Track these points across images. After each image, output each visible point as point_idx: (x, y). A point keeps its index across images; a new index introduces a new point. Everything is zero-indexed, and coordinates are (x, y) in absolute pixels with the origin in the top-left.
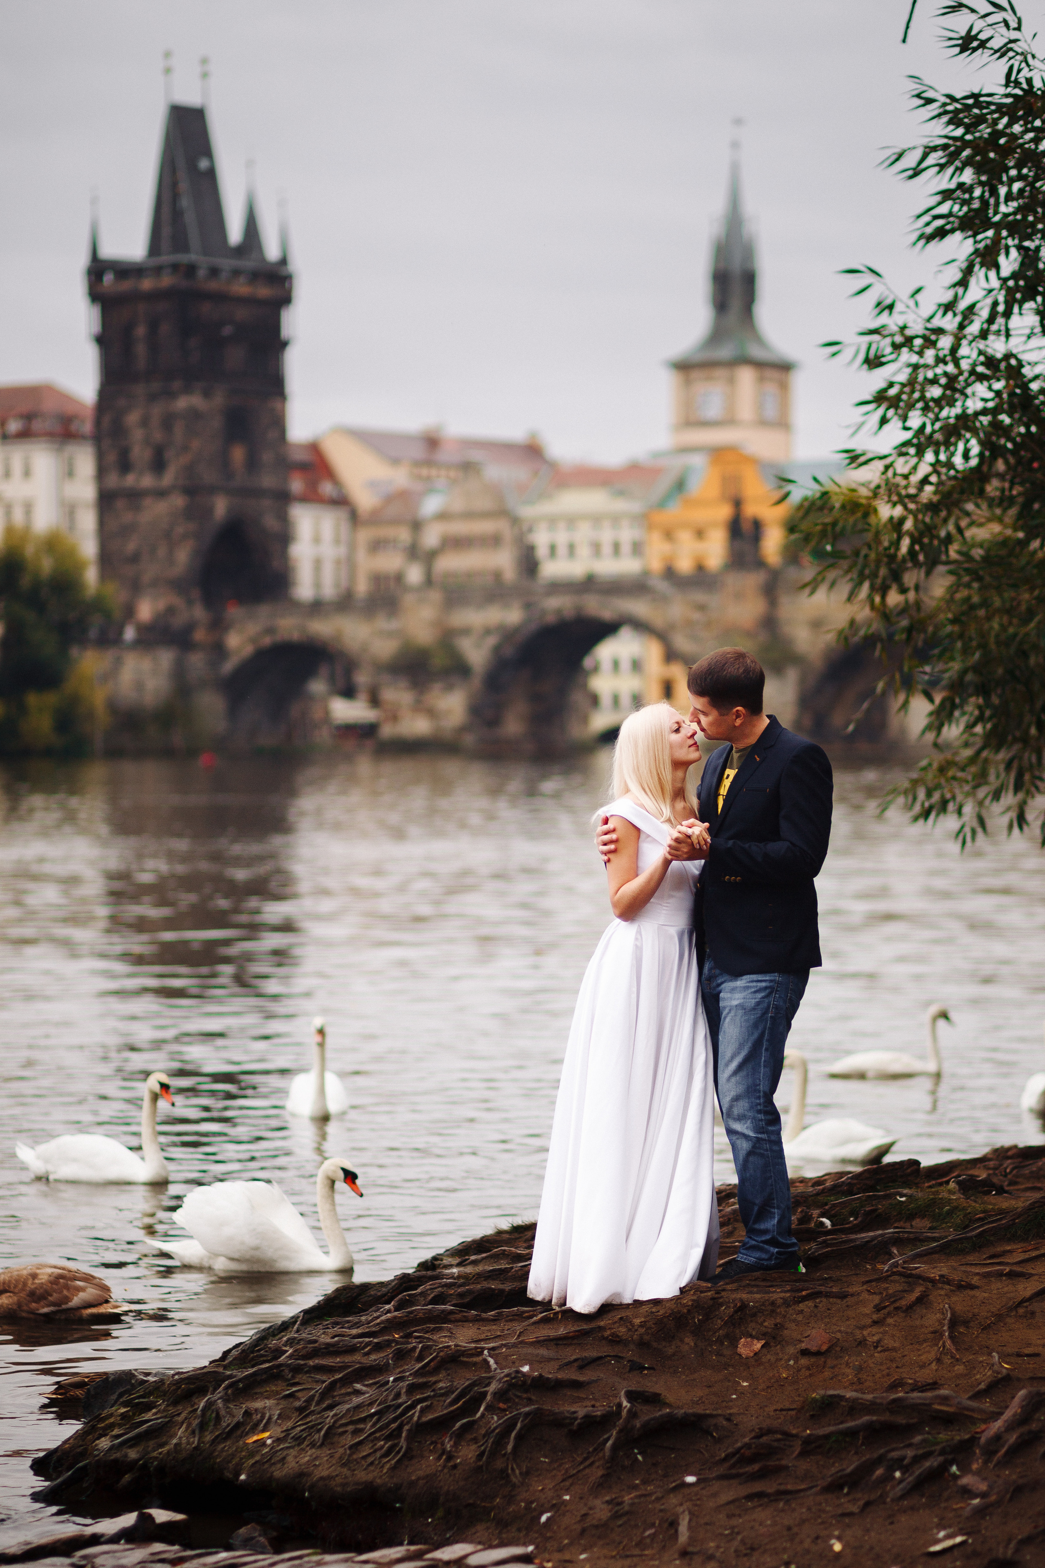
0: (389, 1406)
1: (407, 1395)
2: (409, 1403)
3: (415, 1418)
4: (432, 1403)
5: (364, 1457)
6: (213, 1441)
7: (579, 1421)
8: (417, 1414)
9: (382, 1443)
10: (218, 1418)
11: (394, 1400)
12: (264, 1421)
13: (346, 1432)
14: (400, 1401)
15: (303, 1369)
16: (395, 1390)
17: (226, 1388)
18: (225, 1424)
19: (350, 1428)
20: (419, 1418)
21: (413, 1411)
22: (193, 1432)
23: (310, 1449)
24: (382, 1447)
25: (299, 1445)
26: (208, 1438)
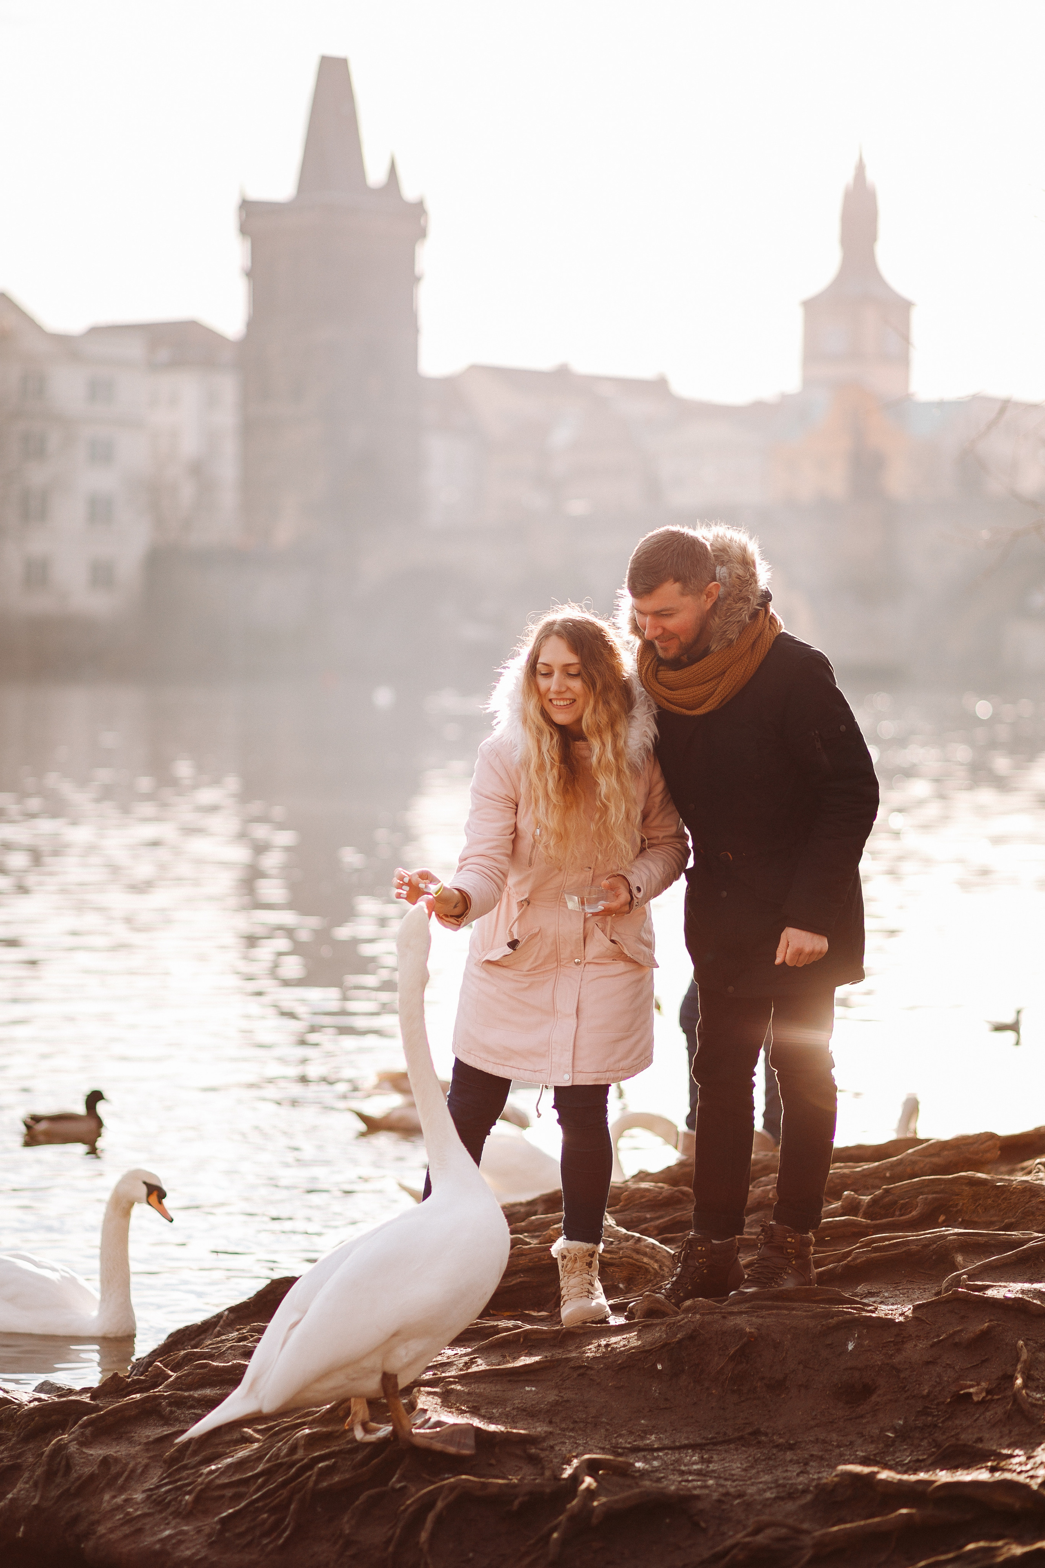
0: (281, 1465)
1: (305, 1449)
2: (305, 1461)
3: (311, 1484)
4: (335, 1463)
5: (241, 1535)
6: (60, 1497)
7: (520, 1499)
8: (314, 1478)
9: (265, 1516)
10: (68, 1468)
11: (287, 1455)
12: (126, 1473)
13: (223, 1496)
14: (295, 1457)
15: (186, 1403)
16: (290, 1442)
17: (84, 1426)
18: (75, 1475)
19: (229, 1493)
20: (316, 1483)
21: (310, 1473)
22: (36, 1485)
23: (174, 1518)
24: (264, 1522)
25: (160, 1512)
26: (55, 1493)
